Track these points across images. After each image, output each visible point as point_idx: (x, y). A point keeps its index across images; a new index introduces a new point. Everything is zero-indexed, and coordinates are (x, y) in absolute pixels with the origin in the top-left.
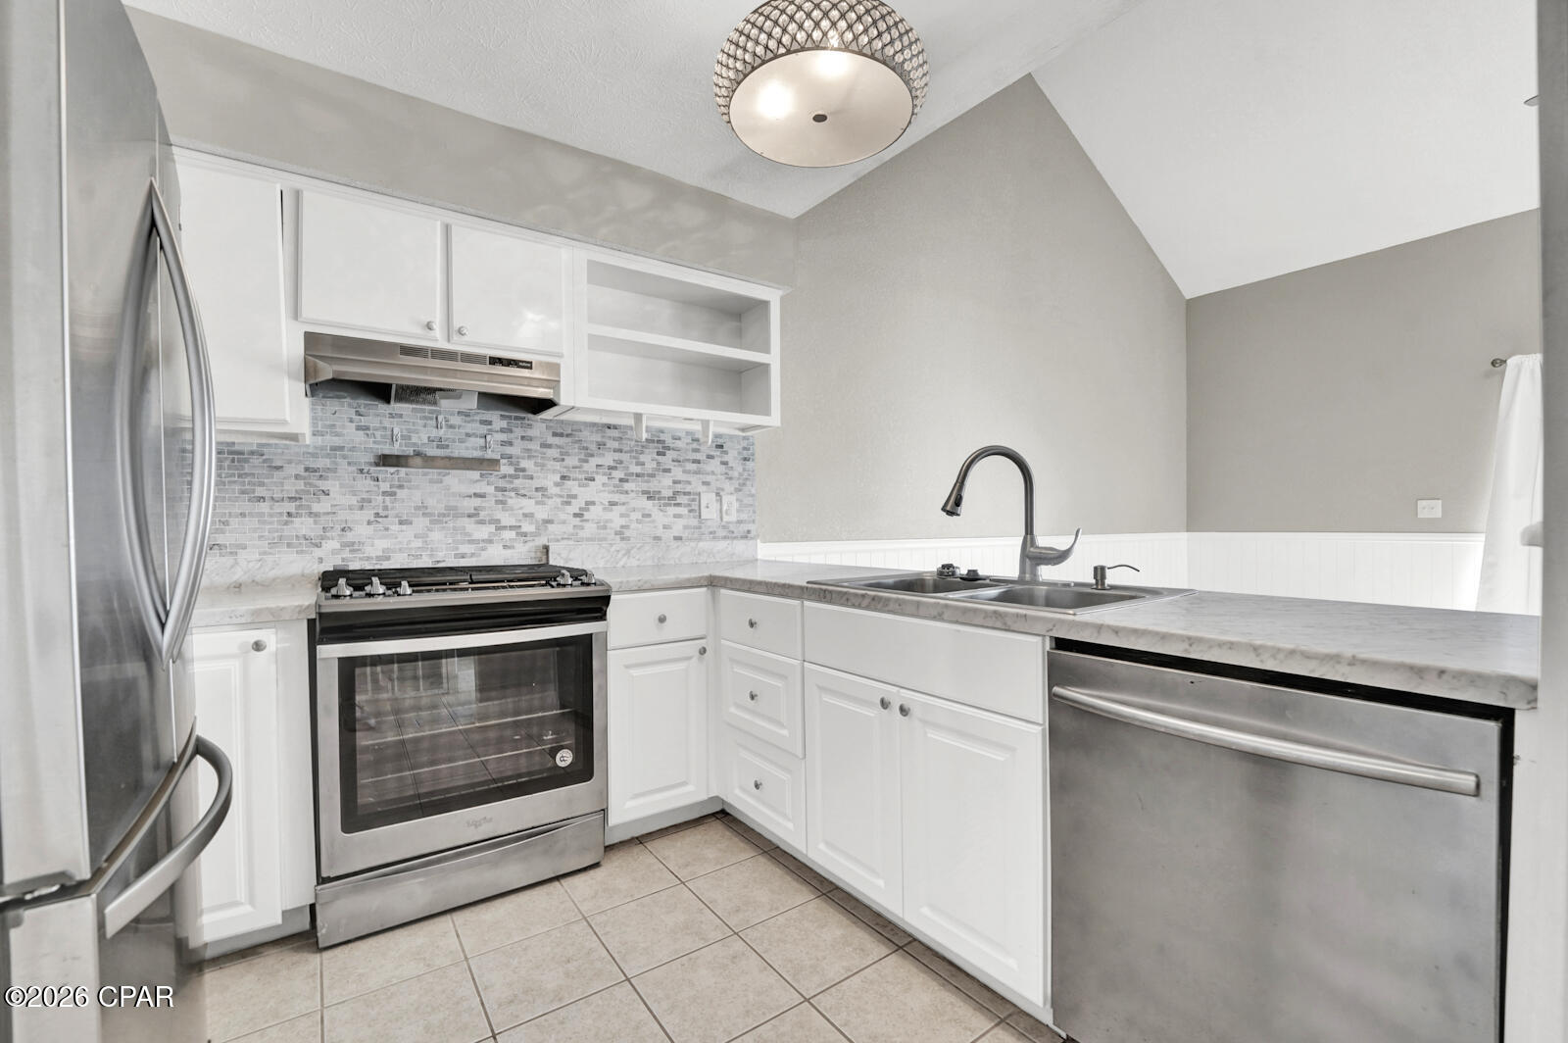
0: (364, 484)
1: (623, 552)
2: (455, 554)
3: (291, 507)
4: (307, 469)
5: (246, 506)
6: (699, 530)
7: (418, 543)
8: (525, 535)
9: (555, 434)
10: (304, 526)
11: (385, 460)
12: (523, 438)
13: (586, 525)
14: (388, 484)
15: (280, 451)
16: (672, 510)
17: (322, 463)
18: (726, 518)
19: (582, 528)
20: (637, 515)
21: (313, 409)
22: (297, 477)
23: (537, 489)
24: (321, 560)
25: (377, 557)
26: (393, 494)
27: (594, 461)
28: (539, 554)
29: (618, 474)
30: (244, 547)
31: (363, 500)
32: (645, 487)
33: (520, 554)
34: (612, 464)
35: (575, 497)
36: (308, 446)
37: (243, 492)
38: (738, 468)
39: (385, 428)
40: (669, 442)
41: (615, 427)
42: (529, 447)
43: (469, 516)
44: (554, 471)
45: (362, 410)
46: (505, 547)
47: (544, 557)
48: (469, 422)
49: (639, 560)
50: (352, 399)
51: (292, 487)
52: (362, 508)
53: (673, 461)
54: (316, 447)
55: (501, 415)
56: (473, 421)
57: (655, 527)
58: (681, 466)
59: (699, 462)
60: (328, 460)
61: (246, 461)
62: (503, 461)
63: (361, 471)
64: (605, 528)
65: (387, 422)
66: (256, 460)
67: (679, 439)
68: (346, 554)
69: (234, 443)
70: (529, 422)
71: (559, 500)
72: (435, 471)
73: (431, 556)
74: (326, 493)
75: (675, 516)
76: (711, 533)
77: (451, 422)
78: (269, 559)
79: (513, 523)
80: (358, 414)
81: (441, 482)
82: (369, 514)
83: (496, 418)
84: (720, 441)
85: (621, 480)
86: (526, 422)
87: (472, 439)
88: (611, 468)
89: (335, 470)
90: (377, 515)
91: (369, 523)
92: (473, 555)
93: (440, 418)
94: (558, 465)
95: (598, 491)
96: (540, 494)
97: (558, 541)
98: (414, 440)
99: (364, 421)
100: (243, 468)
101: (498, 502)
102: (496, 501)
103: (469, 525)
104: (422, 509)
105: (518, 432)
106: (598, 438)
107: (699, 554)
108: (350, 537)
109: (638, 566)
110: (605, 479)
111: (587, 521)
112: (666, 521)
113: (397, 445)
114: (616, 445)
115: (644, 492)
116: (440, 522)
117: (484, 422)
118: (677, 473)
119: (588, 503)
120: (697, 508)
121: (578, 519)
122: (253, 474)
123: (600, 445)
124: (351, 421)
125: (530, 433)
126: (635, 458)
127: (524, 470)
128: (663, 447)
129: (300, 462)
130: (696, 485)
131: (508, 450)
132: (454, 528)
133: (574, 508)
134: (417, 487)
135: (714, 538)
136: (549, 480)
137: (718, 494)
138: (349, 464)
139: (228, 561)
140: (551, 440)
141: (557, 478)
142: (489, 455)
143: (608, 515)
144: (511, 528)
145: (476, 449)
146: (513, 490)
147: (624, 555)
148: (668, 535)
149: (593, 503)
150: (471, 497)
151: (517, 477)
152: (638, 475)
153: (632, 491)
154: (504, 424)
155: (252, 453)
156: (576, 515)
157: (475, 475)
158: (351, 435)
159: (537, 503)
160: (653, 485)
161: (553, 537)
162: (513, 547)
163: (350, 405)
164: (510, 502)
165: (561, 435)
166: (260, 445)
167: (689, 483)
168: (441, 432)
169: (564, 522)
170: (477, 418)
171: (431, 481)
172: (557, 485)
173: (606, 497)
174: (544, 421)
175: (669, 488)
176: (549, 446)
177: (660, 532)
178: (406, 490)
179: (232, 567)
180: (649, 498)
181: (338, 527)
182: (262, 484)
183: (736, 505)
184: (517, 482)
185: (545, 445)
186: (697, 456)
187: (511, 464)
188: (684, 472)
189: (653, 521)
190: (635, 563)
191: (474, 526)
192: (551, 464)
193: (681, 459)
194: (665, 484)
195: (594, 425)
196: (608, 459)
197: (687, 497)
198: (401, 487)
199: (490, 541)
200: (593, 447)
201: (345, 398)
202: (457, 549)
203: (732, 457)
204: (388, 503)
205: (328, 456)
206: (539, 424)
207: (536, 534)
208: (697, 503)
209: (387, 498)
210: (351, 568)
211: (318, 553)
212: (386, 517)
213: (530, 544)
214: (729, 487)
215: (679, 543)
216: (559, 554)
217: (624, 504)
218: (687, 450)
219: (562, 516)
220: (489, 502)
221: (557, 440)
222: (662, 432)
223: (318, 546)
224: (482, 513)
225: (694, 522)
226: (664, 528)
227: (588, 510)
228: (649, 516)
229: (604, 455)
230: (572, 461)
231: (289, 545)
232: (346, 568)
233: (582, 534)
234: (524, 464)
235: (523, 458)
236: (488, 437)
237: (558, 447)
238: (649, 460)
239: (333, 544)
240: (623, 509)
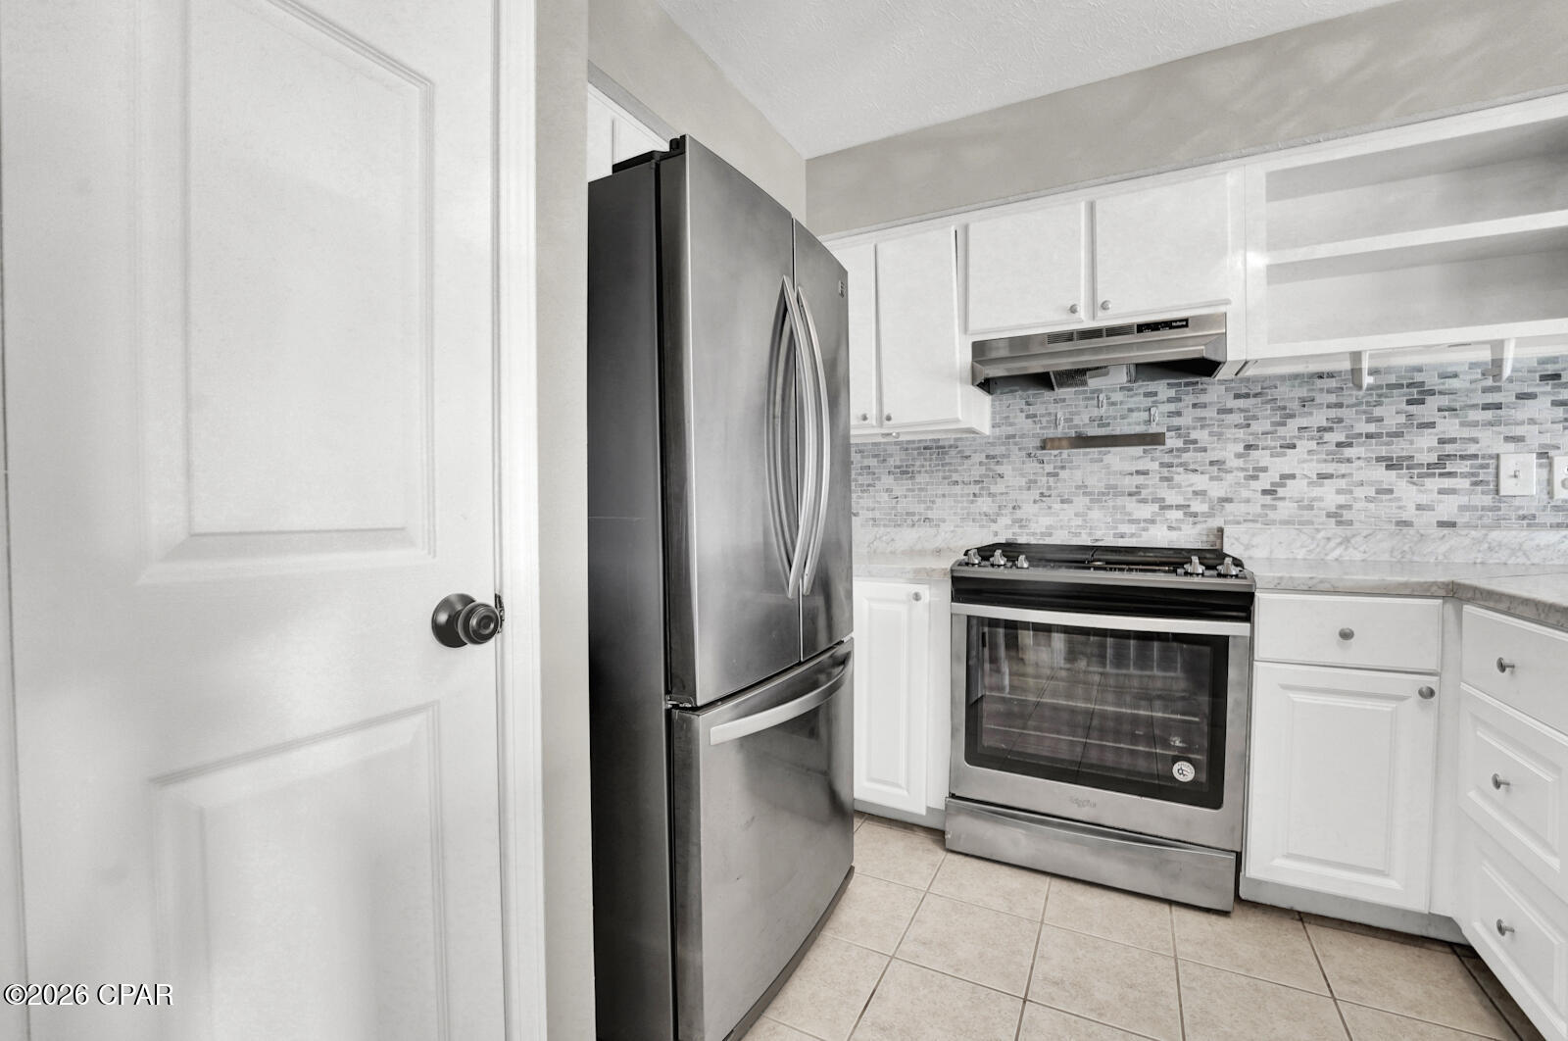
0: (1032, 466)
1: (1339, 540)
2: (1115, 534)
3: (976, 489)
4: (987, 457)
5: (946, 489)
6: (1497, 512)
7: (1079, 521)
8: (1195, 515)
9: (1237, 396)
10: (985, 504)
11: (1049, 444)
12: (1195, 406)
13: (1279, 504)
14: (1052, 466)
15: (968, 443)
16: (1435, 483)
17: (999, 450)
18: (1561, 493)
19: (1274, 507)
21: (992, 405)
22: (981, 463)
23: (1212, 463)
24: (996, 534)
25: (1041, 533)
26: (1056, 475)
27: (1293, 425)
28: (1212, 538)
29: (1335, 437)
30: (944, 521)
31: (1030, 481)
32: (1383, 451)
33: (1188, 537)
34: (1325, 424)
35: (1265, 469)
36: (989, 437)
37: (944, 478)
39: (1050, 414)
40: (1432, 381)
41: (1331, 375)
42: (1202, 416)
43: (1130, 495)
44: (1236, 440)
45: (1031, 400)
46: (1170, 528)
47: (1218, 541)
48: (1132, 396)
49: (1365, 552)
50: (1024, 390)
51: (978, 472)
52: (1029, 489)
53: (1440, 410)
54: (995, 438)
55: (1168, 384)
56: (1136, 394)
57: (1400, 508)
58: (1457, 416)
59: (1498, 406)
60: (1003, 448)
61: (946, 453)
62: (1168, 434)
63: (1029, 455)
64: (1311, 508)
65: (1052, 408)
66: (953, 452)
67: (1455, 376)
68: (1017, 530)
69: (939, 440)
70: (1205, 386)
71: (1242, 474)
72: (1096, 450)
73: (1090, 534)
74: (1001, 476)
75: (1441, 492)
76: (1524, 517)
77: (1112, 400)
78: (959, 530)
79: (1180, 501)
80: (1028, 404)
81: (1102, 461)
82: (1035, 494)
83: (1163, 388)
84: (1550, 369)
85: (1339, 445)
86: (1200, 386)
87: (1135, 414)
88: (1322, 430)
89: (1008, 456)
90: (1042, 494)
91: (1035, 502)
92: (1132, 535)
93: (1101, 397)
94: (1241, 433)
95: (1303, 461)
96: (1215, 468)
97: (1239, 523)
98: (1077, 421)
99: (1032, 410)
100: (945, 459)
101: (1163, 479)
102: (1161, 478)
103: (1131, 505)
104: (1083, 488)
105: (1189, 399)
106: (1303, 392)
107: (1490, 549)
108: (1019, 514)
109: (1363, 560)
110: (1313, 445)
111: (1283, 499)
112: (1424, 499)
113: (1060, 428)
114: (1332, 398)
115: (1379, 459)
116: (1100, 501)
117: (1147, 395)
118: (1449, 427)
119: (1284, 477)
120: (1491, 478)
121: (1269, 497)
122: (950, 464)
123: (1304, 402)
124: (1022, 412)
126: (1365, 412)
127: (1195, 442)
128: (1419, 393)
129: (983, 451)
130: (1489, 441)
131: (1176, 421)
132: (1114, 507)
133: (1264, 482)
134: (1078, 468)
135: (1529, 525)
136: (1229, 452)
137: (1543, 455)
138: (1020, 449)
139: (933, 531)
140: (1232, 403)
141: (1240, 448)
142: (1154, 429)
143: (1316, 492)
144: (1178, 507)
145: (1139, 424)
146: (1181, 465)
147: (1341, 544)
148: (1430, 518)
149: (1293, 476)
150: (1132, 474)
151: (1186, 450)
152: (1369, 436)
153: (1359, 458)
154: (1172, 393)
155: (951, 446)
156: (1265, 492)
157: (1138, 450)
158: (1022, 423)
159: (1212, 479)
160: (1399, 448)
161: (1232, 518)
162: (1180, 529)
163: (1021, 398)
164: (1178, 478)
165: (1247, 396)
166: (956, 440)
167: (1475, 441)
168: (1103, 411)
169: (1248, 501)
170: (1141, 391)
171: (1093, 461)
172: (1239, 456)
173: (1313, 468)
174: (1222, 382)
175: (1430, 450)
176: (1230, 411)
177: (1409, 513)
178: (1067, 471)
179: (936, 536)
180: (1388, 467)
181: (1011, 506)
182: (956, 471)
184: (1186, 457)
185: (1223, 411)
186: (1495, 397)
187: (1179, 436)
188: (1462, 424)
189: (1399, 499)
190: (1358, 556)
191: (1134, 504)
192: (1231, 433)
193: (1457, 405)
194: (1423, 445)
195: (1296, 376)
196: (1319, 418)
197: (1469, 463)
198: (1063, 468)
199: (1153, 522)
200: (1295, 405)
201: (1016, 391)
202: (1116, 528)
204: (1051, 484)
205: (1003, 444)
206: (1216, 387)
207: (1210, 515)
208: (1492, 470)
209: (1051, 479)
210: (1019, 542)
211: (994, 527)
212: (1049, 496)
213: (1199, 527)
215: (1446, 531)
216: (1237, 539)
217: (1343, 476)
218: (1474, 391)
219: (1245, 494)
220: (1153, 480)
221: (1241, 403)
222: (1420, 370)
223: (994, 521)
224: (1144, 492)
225: (1488, 500)
226: (1417, 509)
227: (1283, 485)
228: (1391, 491)
229: (1311, 414)
230: (1257, 427)
231: (974, 520)
232: (1015, 542)
233: (1272, 515)
234: (1194, 435)
235: (1194, 428)
236: (1153, 410)
237: (1241, 410)
238: (1392, 413)
239: (1005, 520)
240: (1342, 483)
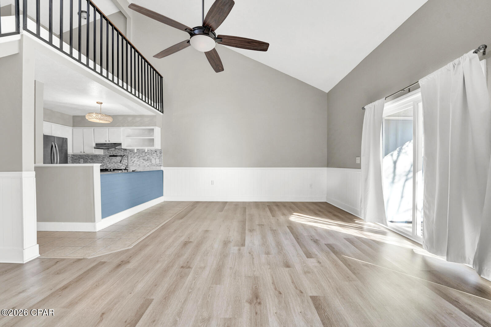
0: (108, 159)
3: (101, 162)
6: (152, 165)
11: (110, 156)
18: (156, 163)
20: (142, 162)
21: (103, 151)
26: (111, 160)
27: (135, 155)
29: (139, 156)
32: (143, 158)
36: (103, 155)
37: (97, 160)
38: (159, 155)
42: (127, 153)
49: (140, 169)
51: (101, 159)
53: (147, 154)
56: (120, 150)
60: (105, 156)
63: (108, 157)
65: (110, 151)
71: (130, 160)
73: (115, 168)
74: (105, 160)
75: (148, 162)
77: (117, 151)
82: (109, 162)
88: (138, 156)
92: (119, 168)
94: (130, 156)
98: (113, 153)
104: (114, 162)
108: (107, 165)
112: (146, 163)
113: (111, 154)
114: (139, 152)
116: (116, 163)
118: (148, 156)
125: (127, 151)
126: (141, 154)
130: (151, 158)
132: (118, 164)
133: (132, 161)
134: (113, 159)
135: (154, 166)
137: (155, 159)
142: (122, 155)
143: (137, 162)
145: (120, 154)
147: (138, 168)
148: (147, 165)
150: (119, 160)
153: (141, 159)
154: (124, 150)
157: (120, 157)
158: (107, 153)
160: (144, 158)
164: (124, 161)
171: (115, 158)
173: (137, 160)
177: (145, 165)
180: (143, 160)
183: (159, 161)
184: (125, 158)
186: (151, 153)
193: (149, 154)
194: (146, 158)
196: (137, 154)
203: (158, 153)
208: (151, 160)
210: (107, 169)
214: (157, 158)
215: (148, 167)
219: (131, 163)
221: (130, 152)
225: (151, 163)
228: (144, 162)
230: (132, 155)
233: (133, 165)
238: (144, 154)
239: (105, 166)
240: (139, 162)
